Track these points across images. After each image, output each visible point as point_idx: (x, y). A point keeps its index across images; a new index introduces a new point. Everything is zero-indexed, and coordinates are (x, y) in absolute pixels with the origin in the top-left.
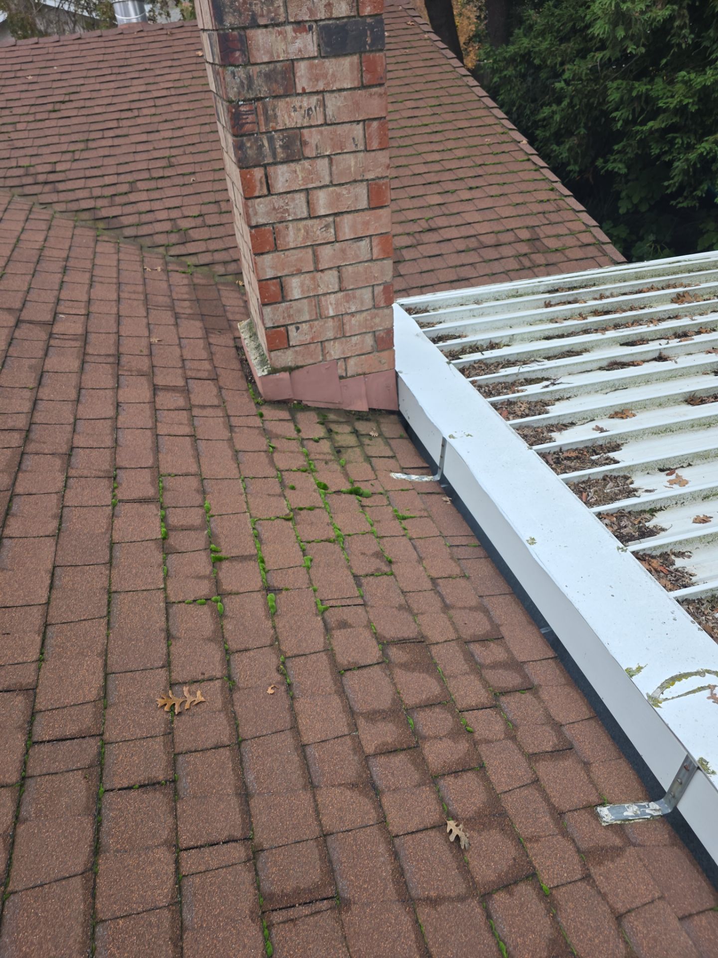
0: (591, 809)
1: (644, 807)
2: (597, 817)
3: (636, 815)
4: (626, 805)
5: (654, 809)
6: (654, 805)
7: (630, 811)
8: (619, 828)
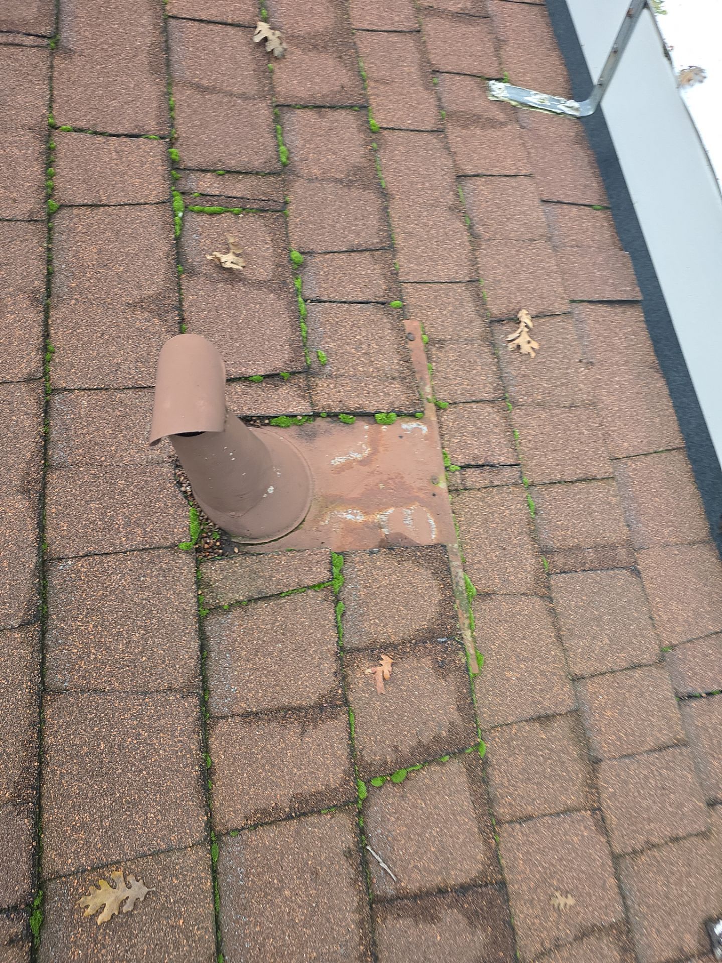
0: (483, 79)
1: (558, 101)
2: (488, 89)
3: (542, 104)
4: (534, 92)
5: (570, 107)
6: (572, 103)
7: (534, 98)
8: (513, 111)
